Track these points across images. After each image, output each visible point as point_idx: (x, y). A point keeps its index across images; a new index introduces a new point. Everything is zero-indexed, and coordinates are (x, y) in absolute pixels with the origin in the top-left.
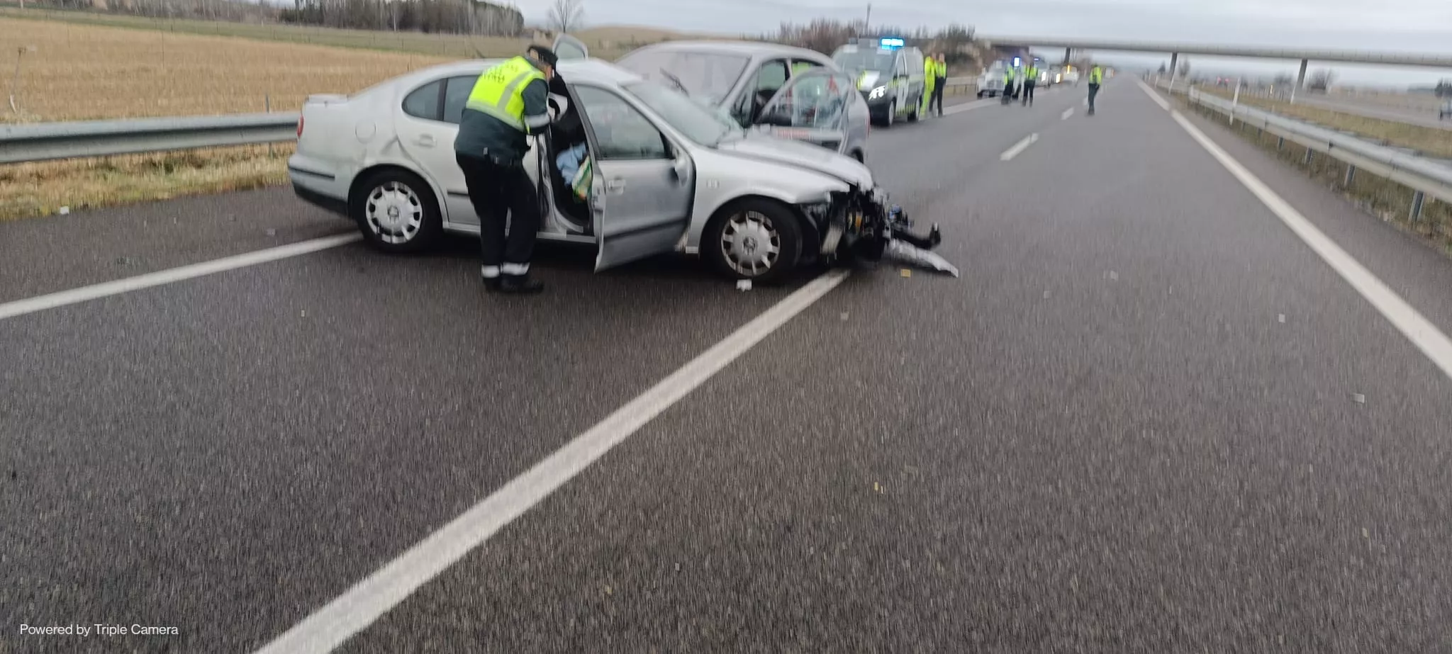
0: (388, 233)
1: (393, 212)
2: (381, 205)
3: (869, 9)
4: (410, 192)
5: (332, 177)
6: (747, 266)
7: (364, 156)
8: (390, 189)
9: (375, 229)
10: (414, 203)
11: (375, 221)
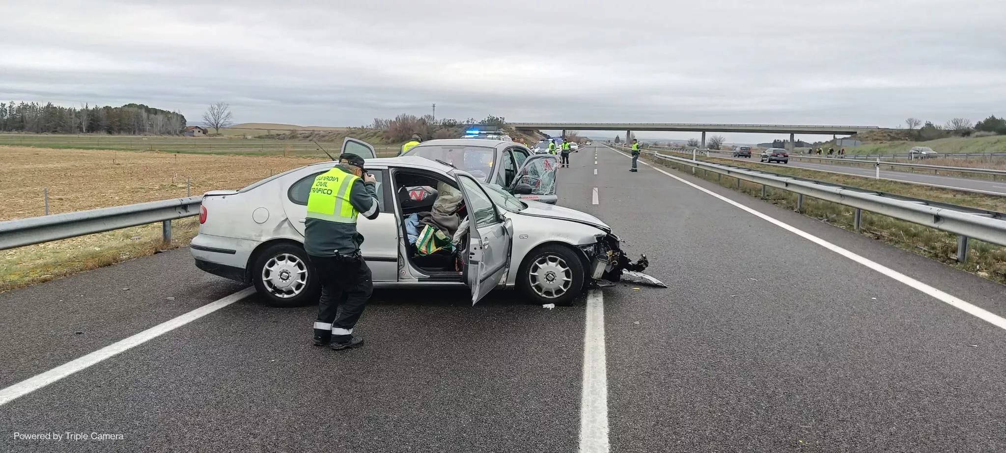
0: (281, 292)
1: (285, 275)
2: (275, 270)
3: (434, 106)
4: (298, 260)
5: (233, 252)
6: (549, 293)
7: (260, 236)
8: (282, 259)
9: (270, 290)
10: (301, 268)
11: (270, 283)
